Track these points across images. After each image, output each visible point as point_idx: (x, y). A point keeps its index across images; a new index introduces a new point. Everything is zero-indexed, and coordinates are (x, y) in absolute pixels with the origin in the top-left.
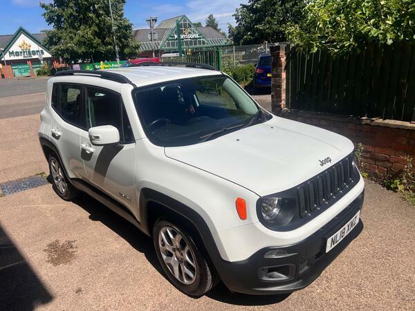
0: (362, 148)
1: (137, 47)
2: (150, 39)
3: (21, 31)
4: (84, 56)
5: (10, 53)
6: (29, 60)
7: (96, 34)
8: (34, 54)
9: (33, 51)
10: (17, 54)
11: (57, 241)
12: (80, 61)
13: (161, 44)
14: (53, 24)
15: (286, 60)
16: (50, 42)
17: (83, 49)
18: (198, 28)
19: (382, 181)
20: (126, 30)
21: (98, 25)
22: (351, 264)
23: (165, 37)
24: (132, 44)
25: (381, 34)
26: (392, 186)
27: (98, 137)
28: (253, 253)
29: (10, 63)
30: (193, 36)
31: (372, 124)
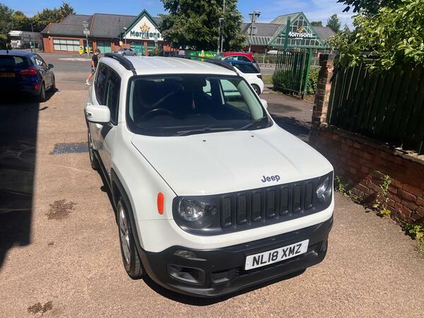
0: (389, 182)
1: (243, 40)
2: (249, 33)
3: (145, 13)
4: (191, 43)
5: (131, 33)
6: (145, 41)
7: (205, 23)
8: (151, 37)
9: (151, 34)
10: (137, 34)
11: (64, 200)
12: (187, 48)
13: (271, 40)
14: (169, 10)
15: (333, 71)
16: (164, 25)
17: (191, 36)
18: (315, 28)
19: (404, 224)
20: (235, 22)
21: (208, 15)
22: (300, 294)
23: (277, 33)
24: (239, 36)
25: (418, 55)
26: (411, 231)
27: (90, 115)
28: (167, 247)
29: (130, 41)
30: (307, 35)
31: (404, 156)
